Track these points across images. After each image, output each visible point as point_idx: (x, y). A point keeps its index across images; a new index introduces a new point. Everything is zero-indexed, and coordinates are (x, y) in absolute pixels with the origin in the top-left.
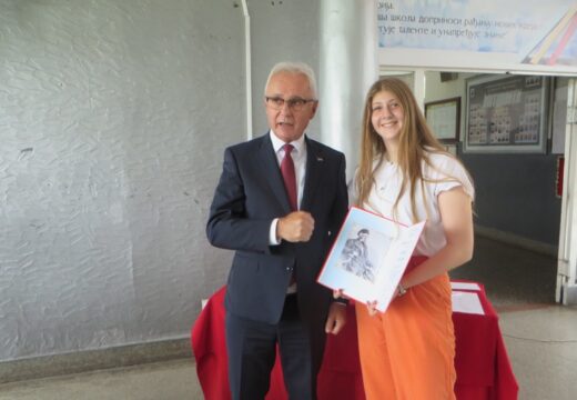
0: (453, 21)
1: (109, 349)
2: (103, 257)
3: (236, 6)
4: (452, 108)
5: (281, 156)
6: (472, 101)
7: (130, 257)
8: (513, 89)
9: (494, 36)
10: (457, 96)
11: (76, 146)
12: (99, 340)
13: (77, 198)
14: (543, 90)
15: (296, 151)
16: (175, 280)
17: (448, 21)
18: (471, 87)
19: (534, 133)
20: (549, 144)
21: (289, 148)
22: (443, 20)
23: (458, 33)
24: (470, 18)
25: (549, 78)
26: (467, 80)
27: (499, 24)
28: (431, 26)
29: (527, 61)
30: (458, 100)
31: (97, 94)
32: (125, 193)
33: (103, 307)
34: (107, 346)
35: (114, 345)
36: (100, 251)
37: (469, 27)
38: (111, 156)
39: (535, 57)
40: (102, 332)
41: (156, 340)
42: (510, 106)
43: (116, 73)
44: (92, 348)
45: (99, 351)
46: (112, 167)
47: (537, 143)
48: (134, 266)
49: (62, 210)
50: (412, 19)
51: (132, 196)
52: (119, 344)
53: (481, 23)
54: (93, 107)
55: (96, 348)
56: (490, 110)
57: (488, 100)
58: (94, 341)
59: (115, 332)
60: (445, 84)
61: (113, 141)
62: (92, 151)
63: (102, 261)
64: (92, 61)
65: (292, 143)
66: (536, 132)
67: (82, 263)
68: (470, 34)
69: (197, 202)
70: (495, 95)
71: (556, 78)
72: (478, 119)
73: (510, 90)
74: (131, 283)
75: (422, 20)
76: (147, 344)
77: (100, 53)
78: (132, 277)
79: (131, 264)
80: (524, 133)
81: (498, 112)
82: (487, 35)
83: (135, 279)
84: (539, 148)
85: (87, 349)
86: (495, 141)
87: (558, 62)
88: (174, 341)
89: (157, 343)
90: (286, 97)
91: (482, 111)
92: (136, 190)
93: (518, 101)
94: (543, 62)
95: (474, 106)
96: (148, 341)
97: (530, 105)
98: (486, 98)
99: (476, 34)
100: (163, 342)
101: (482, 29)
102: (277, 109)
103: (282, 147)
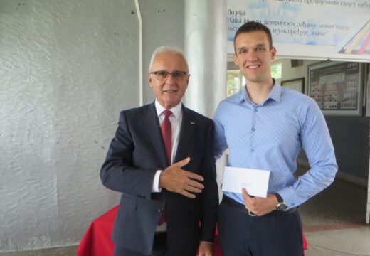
0: (288, 24)
1: (39, 250)
2: (37, 185)
3: (133, 13)
4: (299, 84)
5: (162, 119)
6: (312, 80)
7: (55, 186)
8: (339, 72)
9: (318, 34)
10: (303, 76)
11: (20, 108)
12: (32, 243)
13: (19, 144)
14: (360, 74)
15: (174, 116)
17: (285, 24)
18: (311, 71)
19: (354, 102)
20: (364, 110)
21: (168, 113)
22: (281, 23)
23: (292, 32)
24: (301, 22)
26: (309, 66)
27: (322, 26)
28: (272, 27)
29: (342, 51)
30: (303, 80)
31: (34, 73)
32: (53, 141)
33: (36, 220)
34: (38, 248)
35: (43, 248)
36: (34, 181)
37: (300, 28)
38: (44, 116)
39: (348, 49)
40: (35, 238)
42: (337, 84)
43: (49, 59)
44: (27, 249)
45: (32, 251)
46: (44, 123)
47: (356, 109)
48: (58, 192)
49: (10, 152)
51: (57, 143)
52: (46, 247)
53: (309, 25)
54: (32, 81)
55: (30, 249)
56: (324, 86)
57: (323, 80)
58: (29, 244)
59: (44, 238)
60: (294, 68)
61: (45, 105)
62: (31, 111)
63: (36, 188)
64: (32, 51)
65: (171, 110)
66: (355, 102)
67: (22, 189)
68: (301, 33)
69: (103, 148)
70: (327, 76)
71: (368, 64)
72: (316, 92)
74: (56, 204)
75: (267, 23)
76: (66, 247)
77: (38, 45)
78: (56, 199)
79: (56, 190)
80: (347, 102)
81: (329, 88)
82: (313, 33)
83: (59, 201)
84: (357, 112)
85: (24, 249)
86: (328, 107)
87: (365, 52)
89: (73, 246)
90: (170, 71)
91: (319, 87)
92: (60, 139)
93: (343, 80)
94: (354, 52)
95: (313, 84)
96: (67, 245)
97: (350, 83)
98: (321, 78)
99: (305, 33)
101: (310, 30)
102: (162, 80)
103: (163, 112)
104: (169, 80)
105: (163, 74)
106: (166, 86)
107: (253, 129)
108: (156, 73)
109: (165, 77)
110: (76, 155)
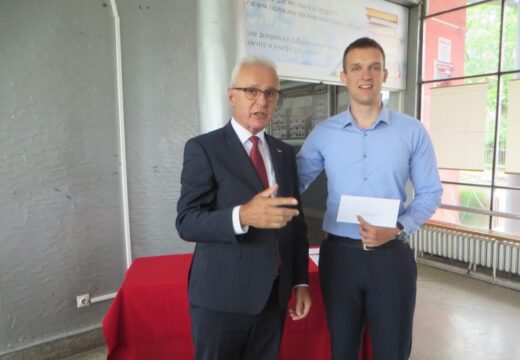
0: (284, 39)
3: (105, 5)
8: (305, 95)
14: (329, 94)
15: (261, 143)
16: (47, 280)
17: (280, 38)
21: (255, 140)
22: (277, 37)
23: (287, 49)
24: (295, 38)
25: (332, 86)
28: (268, 41)
37: (295, 45)
41: (26, 346)
42: (303, 108)
50: (255, 34)
53: (303, 43)
56: (289, 111)
57: (287, 102)
65: (257, 135)
68: (296, 51)
69: (69, 198)
71: (338, 87)
72: (280, 118)
73: (302, 95)
75: (262, 36)
81: (294, 113)
82: (307, 52)
86: (294, 136)
88: (48, 344)
89: (29, 349)
90: (263, 87)
91: (282, 112)
93: (310, 104)
99: (300, 50)
100: (36, 346)
101: (304, 48)
102: (251, 99)
103: (250, 139)
104: (261, 99)
105: (252, 90)
106: (255, 106)
107: (365, 156)
108: (245, 90)
109: (255, 95)
110: (26, 211)
